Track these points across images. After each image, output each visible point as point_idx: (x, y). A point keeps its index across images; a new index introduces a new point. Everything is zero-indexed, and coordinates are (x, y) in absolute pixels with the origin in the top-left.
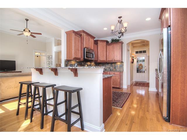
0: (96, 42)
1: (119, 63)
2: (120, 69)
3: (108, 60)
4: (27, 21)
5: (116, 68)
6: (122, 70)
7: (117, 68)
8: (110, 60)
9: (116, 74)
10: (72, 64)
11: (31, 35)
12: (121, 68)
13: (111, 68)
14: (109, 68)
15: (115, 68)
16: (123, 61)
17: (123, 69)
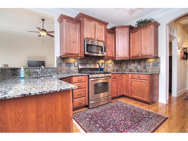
0: (113, 31)
1: (151, 60)
2: (153, 69)
3: (131, 55)
4: (43, 21)
5: (147, 68)
6: (158, 70)
7: (149, 68)
8: (135, 55)
9: (142, 78)
10: (69, 63)
11: (47, 34)
12: (156, 67)
13: (139, 67)
14: (136, 68)
15: (145, 68)
16: (159, 56)
17: (160, 69)
